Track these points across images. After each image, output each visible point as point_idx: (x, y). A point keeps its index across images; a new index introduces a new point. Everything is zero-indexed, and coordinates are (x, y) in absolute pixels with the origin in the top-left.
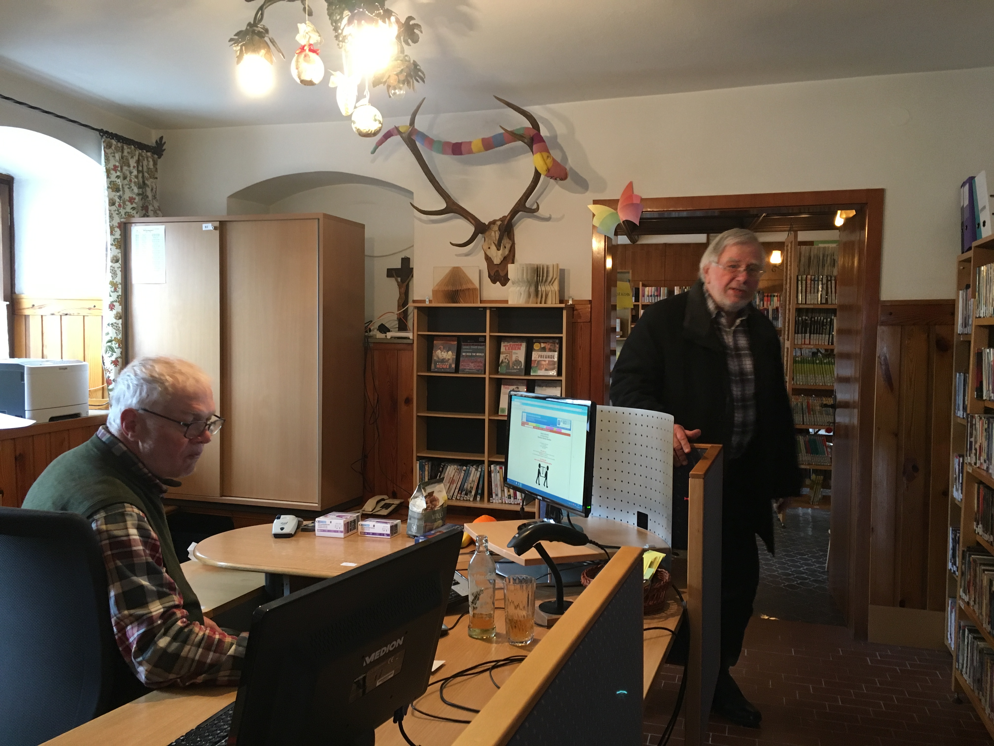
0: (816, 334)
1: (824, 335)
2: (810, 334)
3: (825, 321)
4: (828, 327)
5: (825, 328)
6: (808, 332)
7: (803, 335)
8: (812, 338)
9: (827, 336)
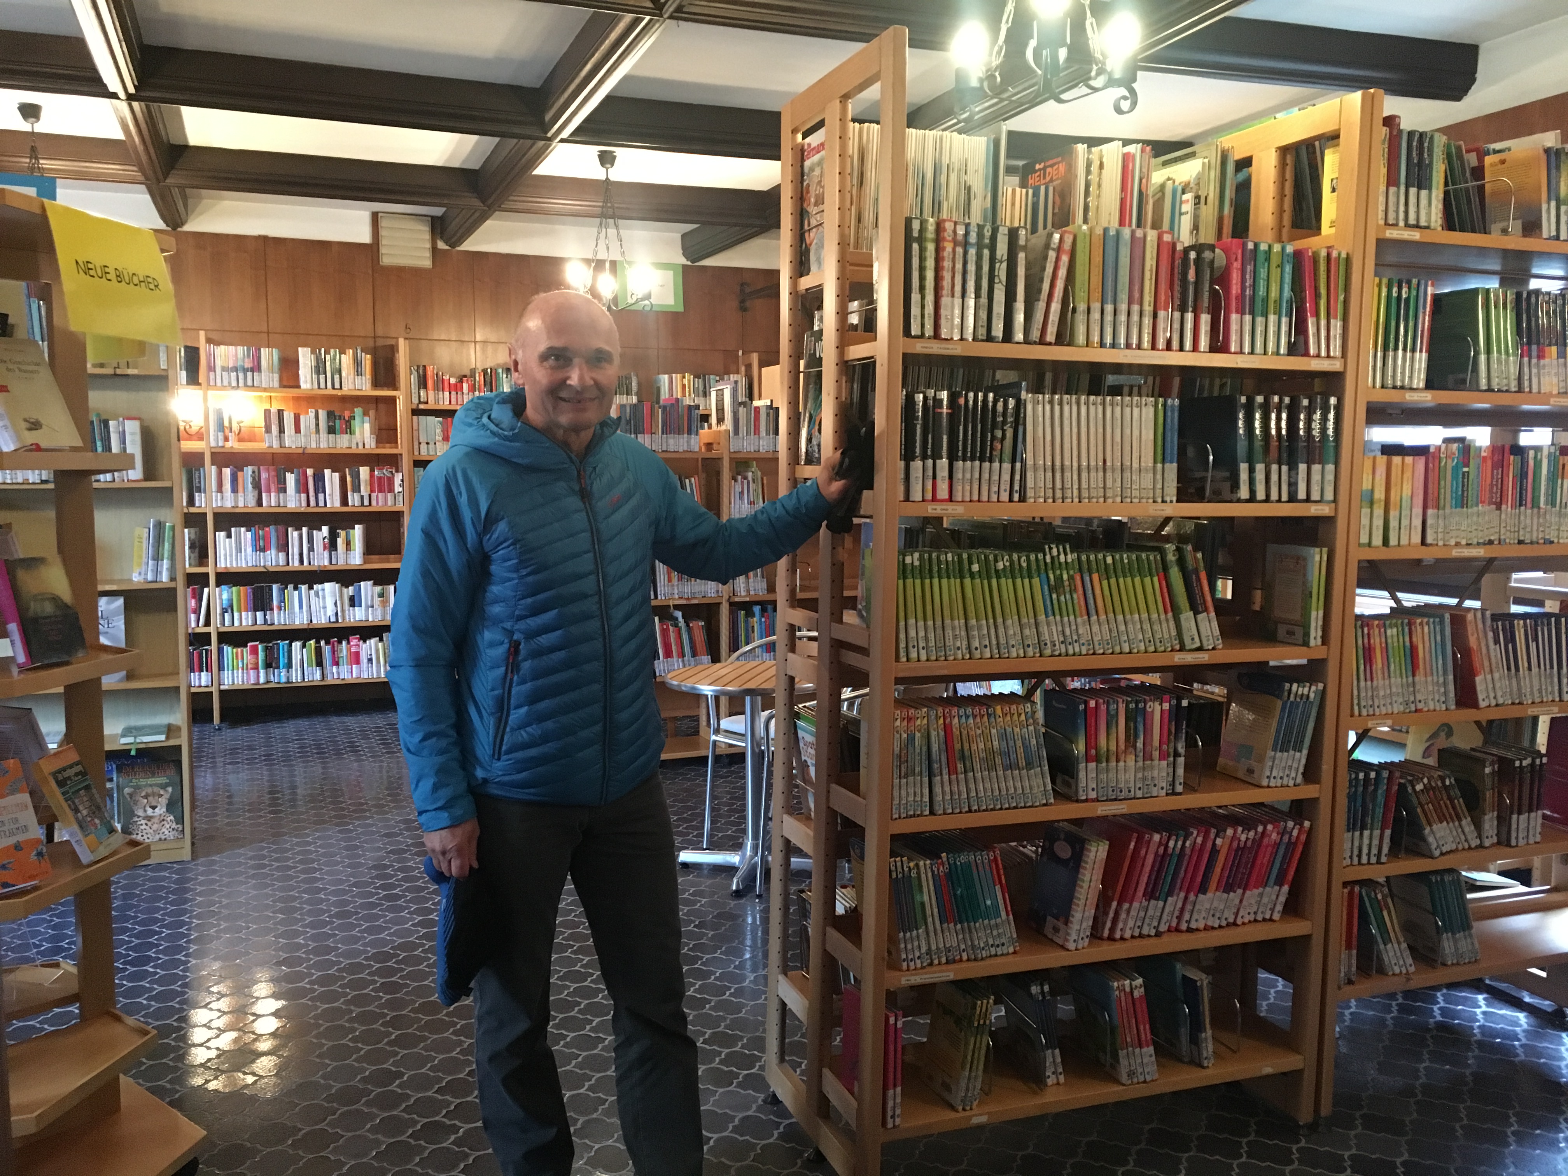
0: (973, 459)
1: (996, 465)
2: (952, 458)
3: (1000, 406)
4: (1009, 433)
5: (999, 434)
6: (944, 453)
7: (930, 462)
8: (958, 475)
9: (1007, 466)
